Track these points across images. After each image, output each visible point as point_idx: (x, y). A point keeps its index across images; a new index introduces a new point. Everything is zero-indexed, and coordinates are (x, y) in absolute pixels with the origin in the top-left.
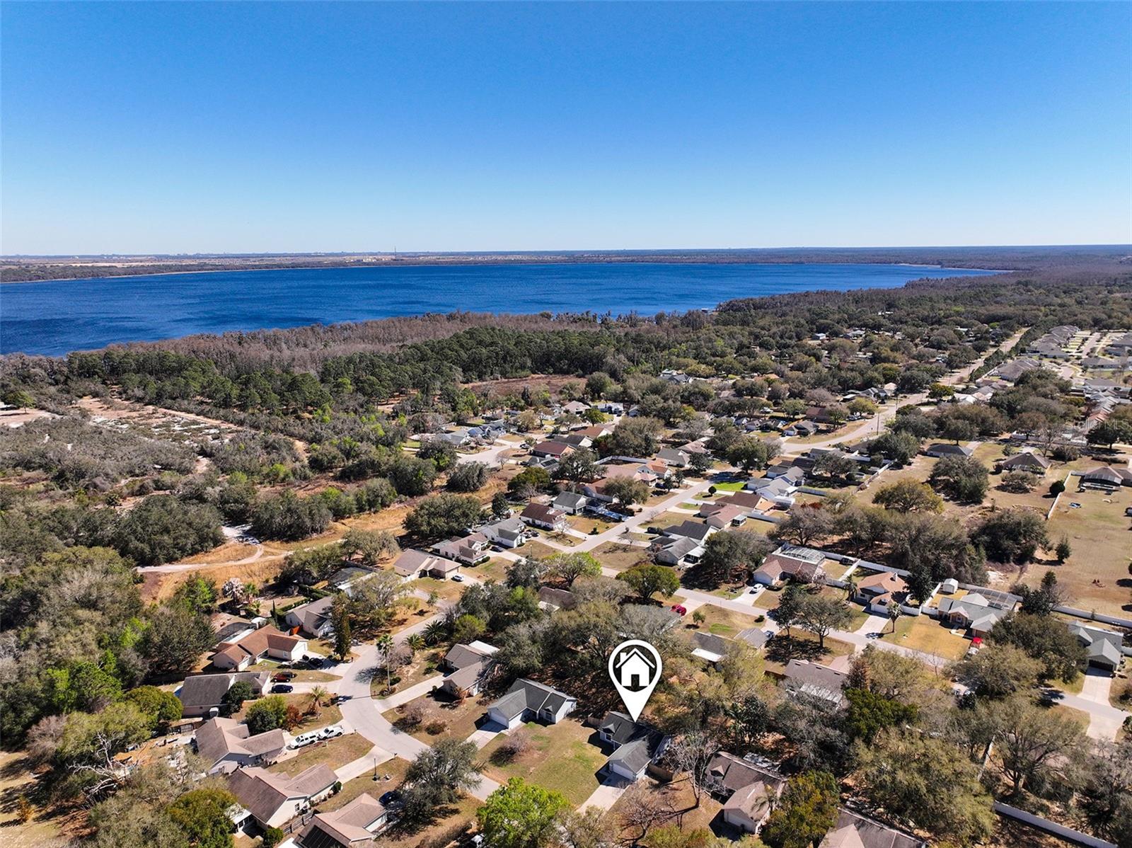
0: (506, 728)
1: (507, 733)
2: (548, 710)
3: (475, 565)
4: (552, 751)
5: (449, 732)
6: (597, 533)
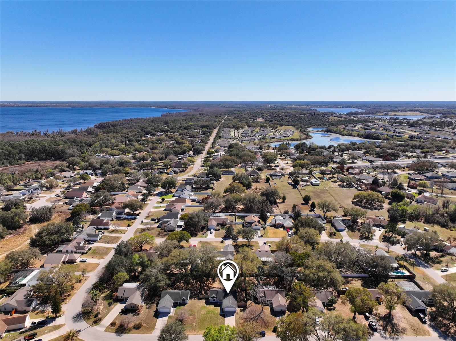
0: (169, 313)
1: (172, 315)
2: (184, 299)
3: (87, 253)
4: (196, 314)
5: (145, 325)
6: (130, 226)
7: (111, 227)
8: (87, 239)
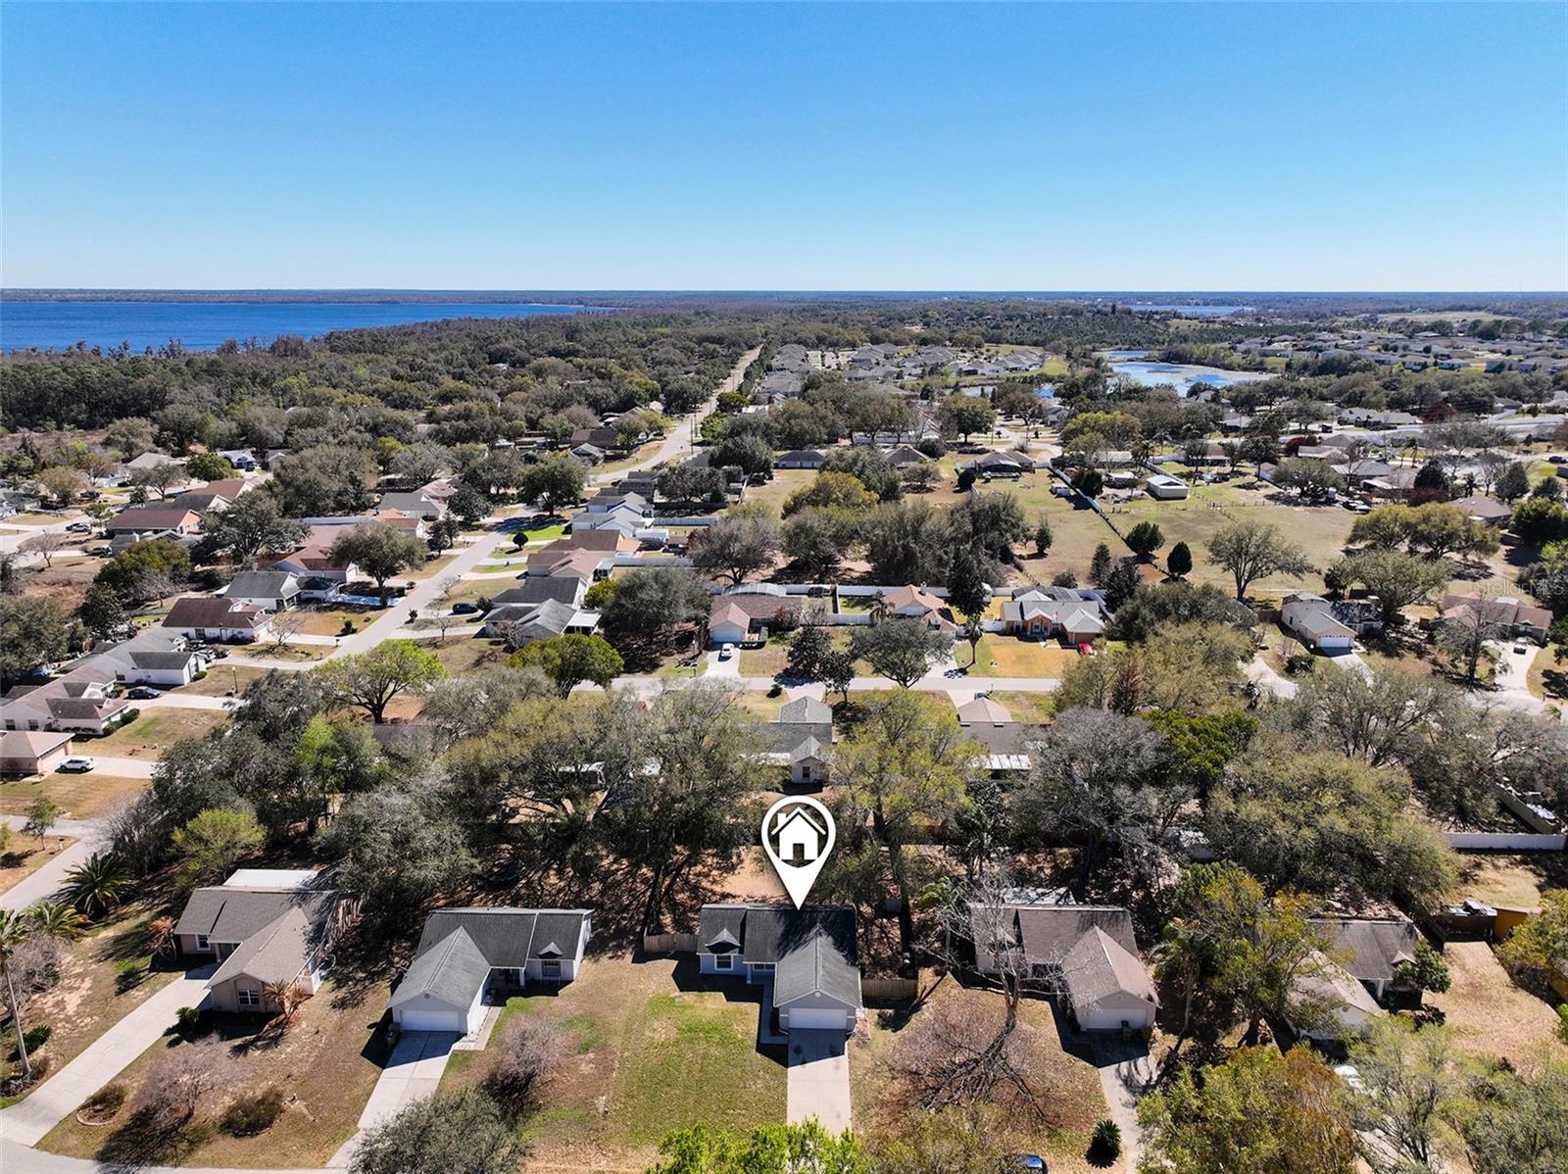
0: (459, 1035)
1: (472, 1047)
2: (550, 955)
4: (616, 1042)
6: (354, 631)
7: (264, 634)
8: (133, 674)
